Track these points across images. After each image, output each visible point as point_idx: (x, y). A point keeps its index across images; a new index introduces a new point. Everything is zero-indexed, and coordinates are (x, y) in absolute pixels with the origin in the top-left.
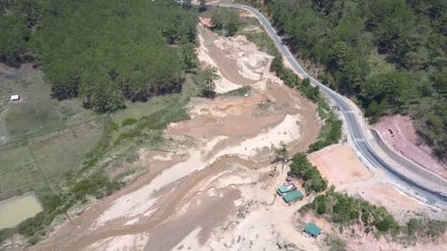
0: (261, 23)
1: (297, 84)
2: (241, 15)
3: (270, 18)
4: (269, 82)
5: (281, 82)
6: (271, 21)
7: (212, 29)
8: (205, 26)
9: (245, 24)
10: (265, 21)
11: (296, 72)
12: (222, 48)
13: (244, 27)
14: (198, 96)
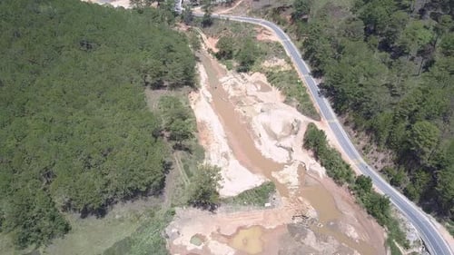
0: (288, 54)
1: (348, 181)
2: (259, 37)
3: (300, 44)
4: (302, 169)
5: (322, 171)
6: (301, 49)
7: (219, 56)
8: (210, 51)
9: (265, 55)
10: (293, 49)
11: (346, 157)
12: (232, 93)
13: (263, 60)
14: (190, 203)
